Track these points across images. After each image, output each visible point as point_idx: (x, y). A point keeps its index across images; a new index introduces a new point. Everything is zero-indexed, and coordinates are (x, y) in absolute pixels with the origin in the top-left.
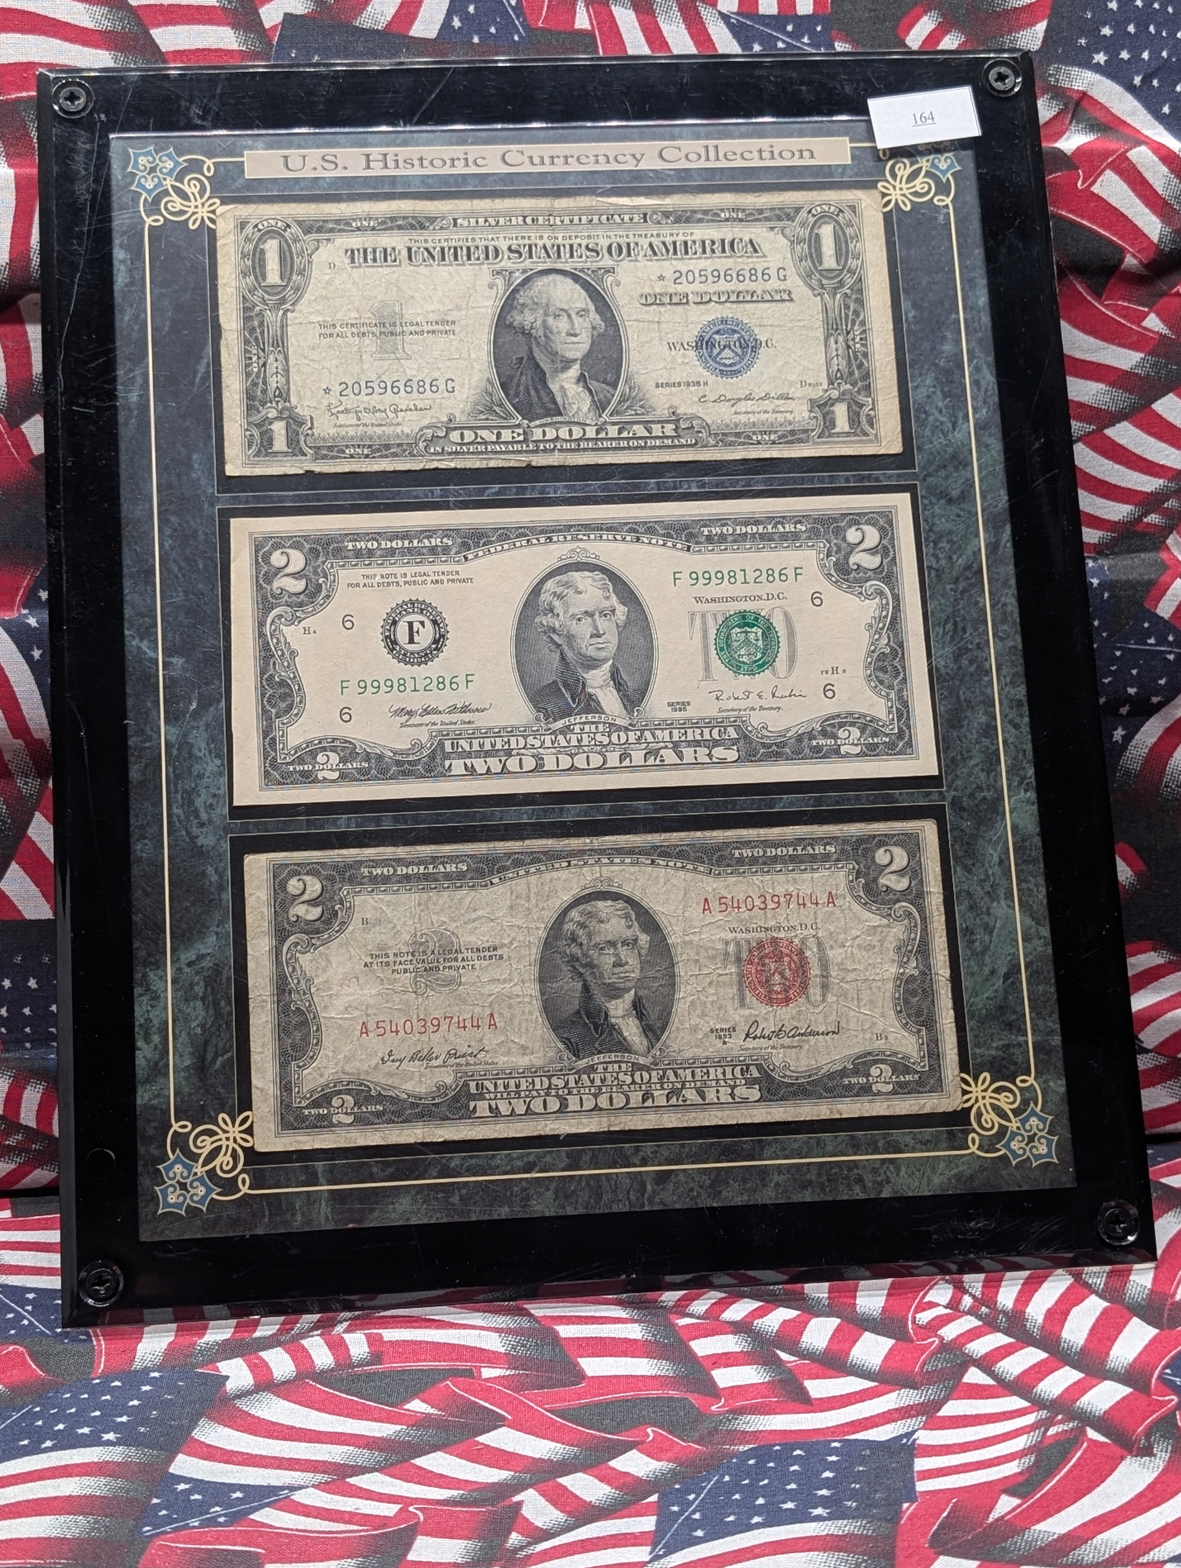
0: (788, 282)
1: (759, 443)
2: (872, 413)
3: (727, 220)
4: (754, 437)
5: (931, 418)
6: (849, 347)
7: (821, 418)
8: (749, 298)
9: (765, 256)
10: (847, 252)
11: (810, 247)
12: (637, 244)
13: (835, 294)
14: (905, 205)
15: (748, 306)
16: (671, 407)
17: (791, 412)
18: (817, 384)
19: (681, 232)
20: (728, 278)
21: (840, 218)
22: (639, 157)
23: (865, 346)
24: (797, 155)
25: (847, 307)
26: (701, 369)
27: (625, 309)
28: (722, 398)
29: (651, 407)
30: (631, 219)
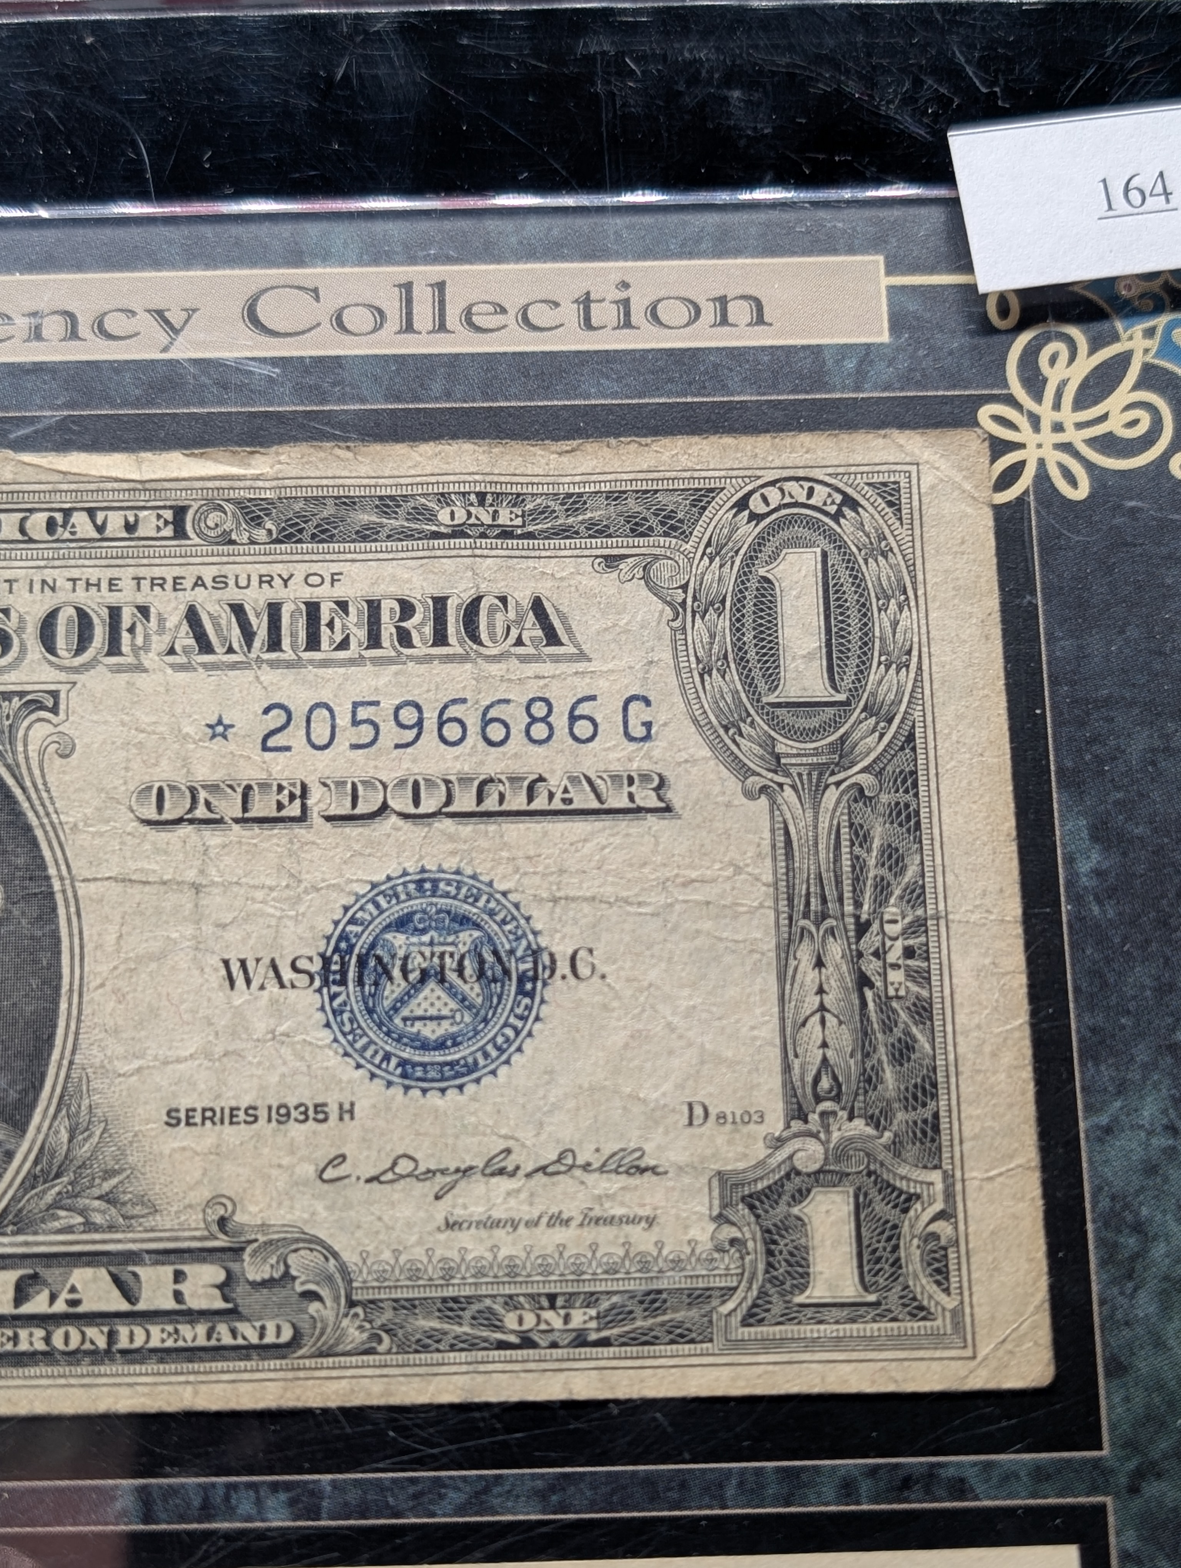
0: (657, 748)
1: (527, 1342)
2: (943, 1228)
3: (458, 533)
4: (510, 1321)
5: (1159, 1251)
6: (863, 981)
7: (755, 1245)
8: (518, 802)
9: (582, 656)
10: (866, 643)
11: (737, 628)
12: (144, 611)
13: (820, 790)
14: (1073, 482)
15: (514, 830)
16: (214, 1201)
17: (651, 1221)
18: (747, 1118)
19: (300, 571)
20: (452, 731)
21: (847, 528)
22: (176, 321)
23: (923, 977)
24: (709, 313)
25: (861, 836)
26: (332, 1059)
27: (83, 839)
28: (404, 1166)
29: (141, 1200)
30: (130, 527)
